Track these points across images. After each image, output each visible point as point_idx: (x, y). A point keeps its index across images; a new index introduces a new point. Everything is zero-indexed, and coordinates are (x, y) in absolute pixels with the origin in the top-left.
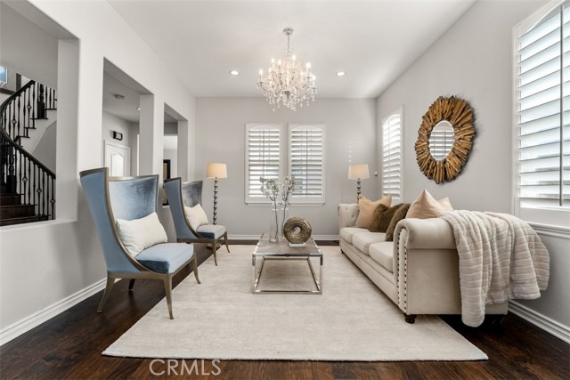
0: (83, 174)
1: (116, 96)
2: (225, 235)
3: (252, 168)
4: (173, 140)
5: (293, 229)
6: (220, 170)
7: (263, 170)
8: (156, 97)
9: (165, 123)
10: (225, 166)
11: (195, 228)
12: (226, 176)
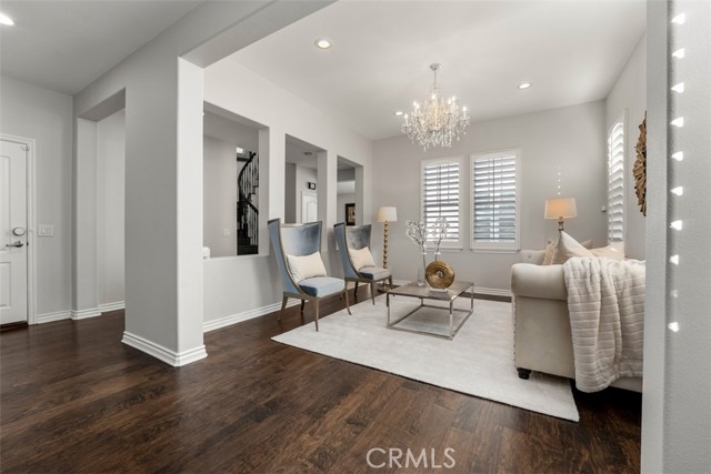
0: (269, 222)
1: (306, 154)
2: (390, 279)
3: (428, 209)
4: (350, 185)
5: (435, 273)
6: (390, 214)
7: (440, 211)
8: (329, 153)
9: (338, 171)
10: (394, 209)
11: (357, 268)
12: (395, 219)
